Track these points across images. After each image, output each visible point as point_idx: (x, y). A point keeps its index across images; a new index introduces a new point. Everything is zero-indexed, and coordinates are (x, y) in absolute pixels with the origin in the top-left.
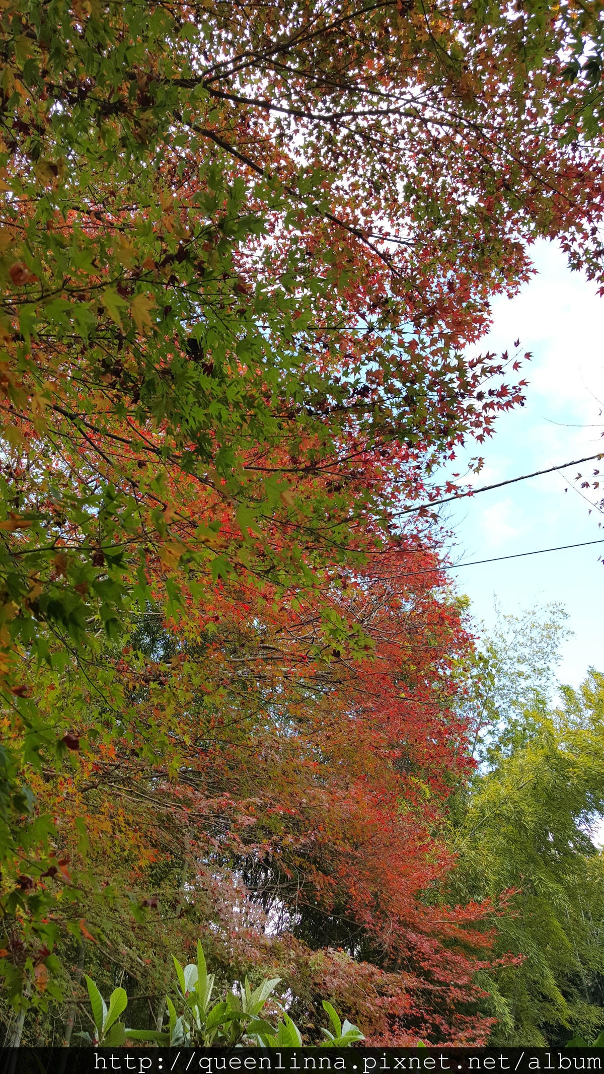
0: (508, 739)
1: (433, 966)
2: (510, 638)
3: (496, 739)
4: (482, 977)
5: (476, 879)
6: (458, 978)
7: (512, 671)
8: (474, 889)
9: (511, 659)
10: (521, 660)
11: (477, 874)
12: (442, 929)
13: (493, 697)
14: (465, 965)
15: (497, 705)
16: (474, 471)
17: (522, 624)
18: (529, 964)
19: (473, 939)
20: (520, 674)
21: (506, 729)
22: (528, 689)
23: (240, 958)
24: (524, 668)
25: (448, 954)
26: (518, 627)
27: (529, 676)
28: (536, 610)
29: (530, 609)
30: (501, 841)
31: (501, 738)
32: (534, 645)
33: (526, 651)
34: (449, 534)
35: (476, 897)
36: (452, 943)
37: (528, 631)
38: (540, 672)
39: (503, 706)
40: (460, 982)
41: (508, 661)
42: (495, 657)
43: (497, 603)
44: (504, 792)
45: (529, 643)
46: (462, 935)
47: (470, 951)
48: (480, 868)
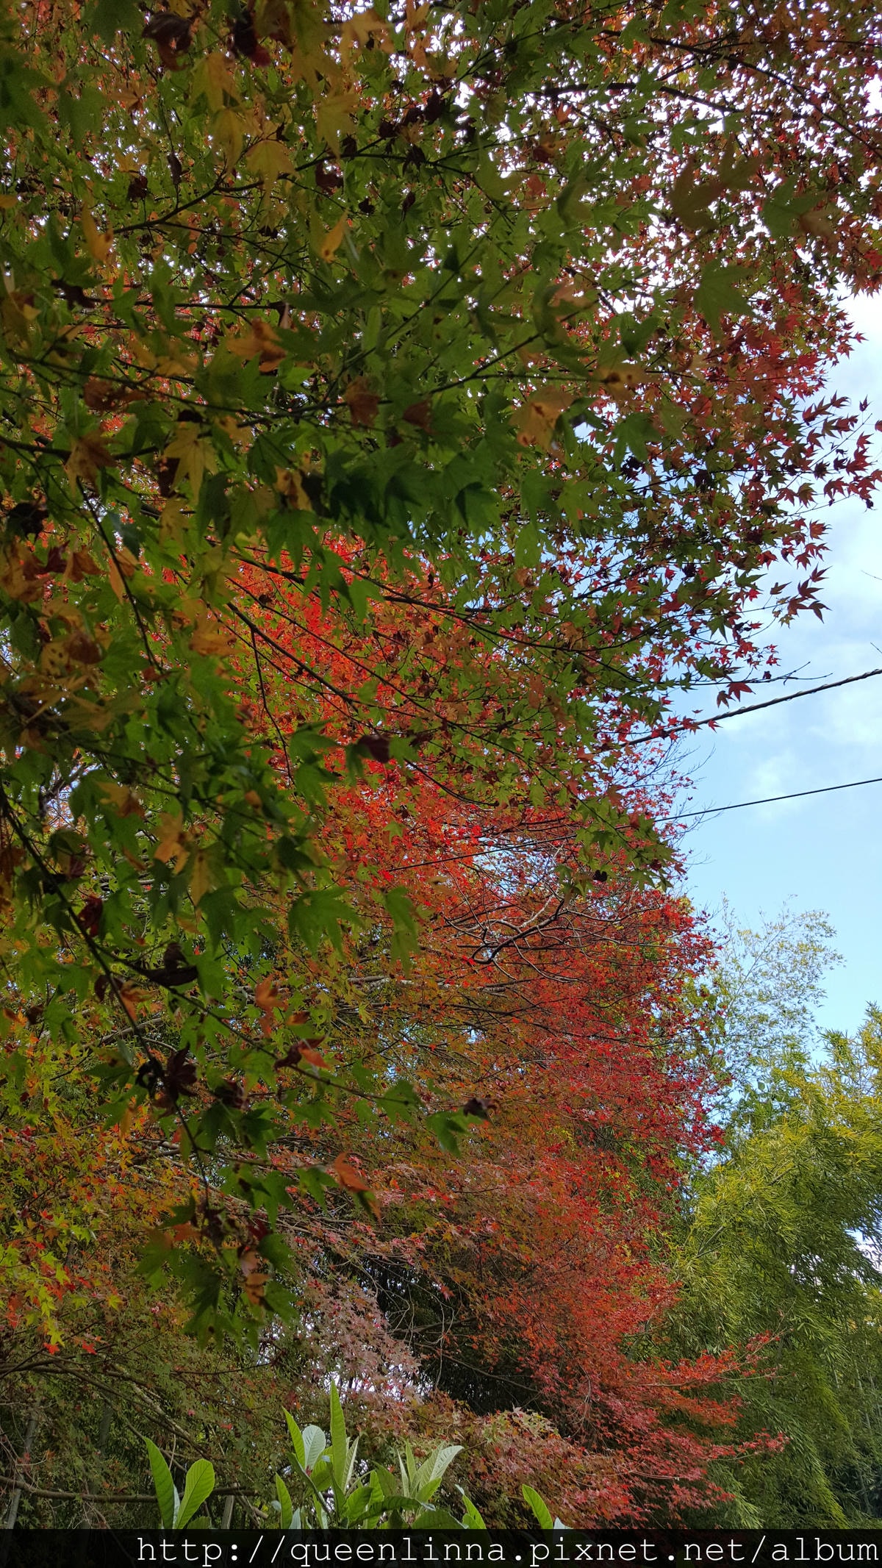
0: (746, 1116)
1: (648, 1453)
2: (747, 964)
3: (728, 1115)
4: (721, 1470)
5: (709, 1319)
6: (687, 1471)
7: (751, 1014)
8: (706, 1336)
9: (749, 995)
10: (764, 997)
11: (709, 1313)
12: (660, 1395)
13: (721, 1052)
14: (696, 1450)
15: (728, 1065)
16: (782, 620)
17: (765, 943)
18: (791, 1452)
19: (705, 1412)
20: (762, 1018)
21: (742, 1100)
22: (775, 1040)
23: (374, 1425)
24: (768, 1010)
25: (669, 1434)
26: (759, 948)
27: (776, 1022)
28: (787, 922)
29: (776, 921)
30: (742, 1265)
31: (735, 1114)
32: (783, 975)
33: (771, 984)
34: (685, 782)
35: (709, 1348)
36: (674, 1419)
37: (774, 954)
38: (791, 1016)
39: (738, 1066)
40: (690, 1477)
41: (745, 1000)
42: (725, 993)
43: (729, 911)
44: (749, 1188)
45: (775, 973)
46: (688, 1405)
47: (702, 1431)
48: (714, 1304)
